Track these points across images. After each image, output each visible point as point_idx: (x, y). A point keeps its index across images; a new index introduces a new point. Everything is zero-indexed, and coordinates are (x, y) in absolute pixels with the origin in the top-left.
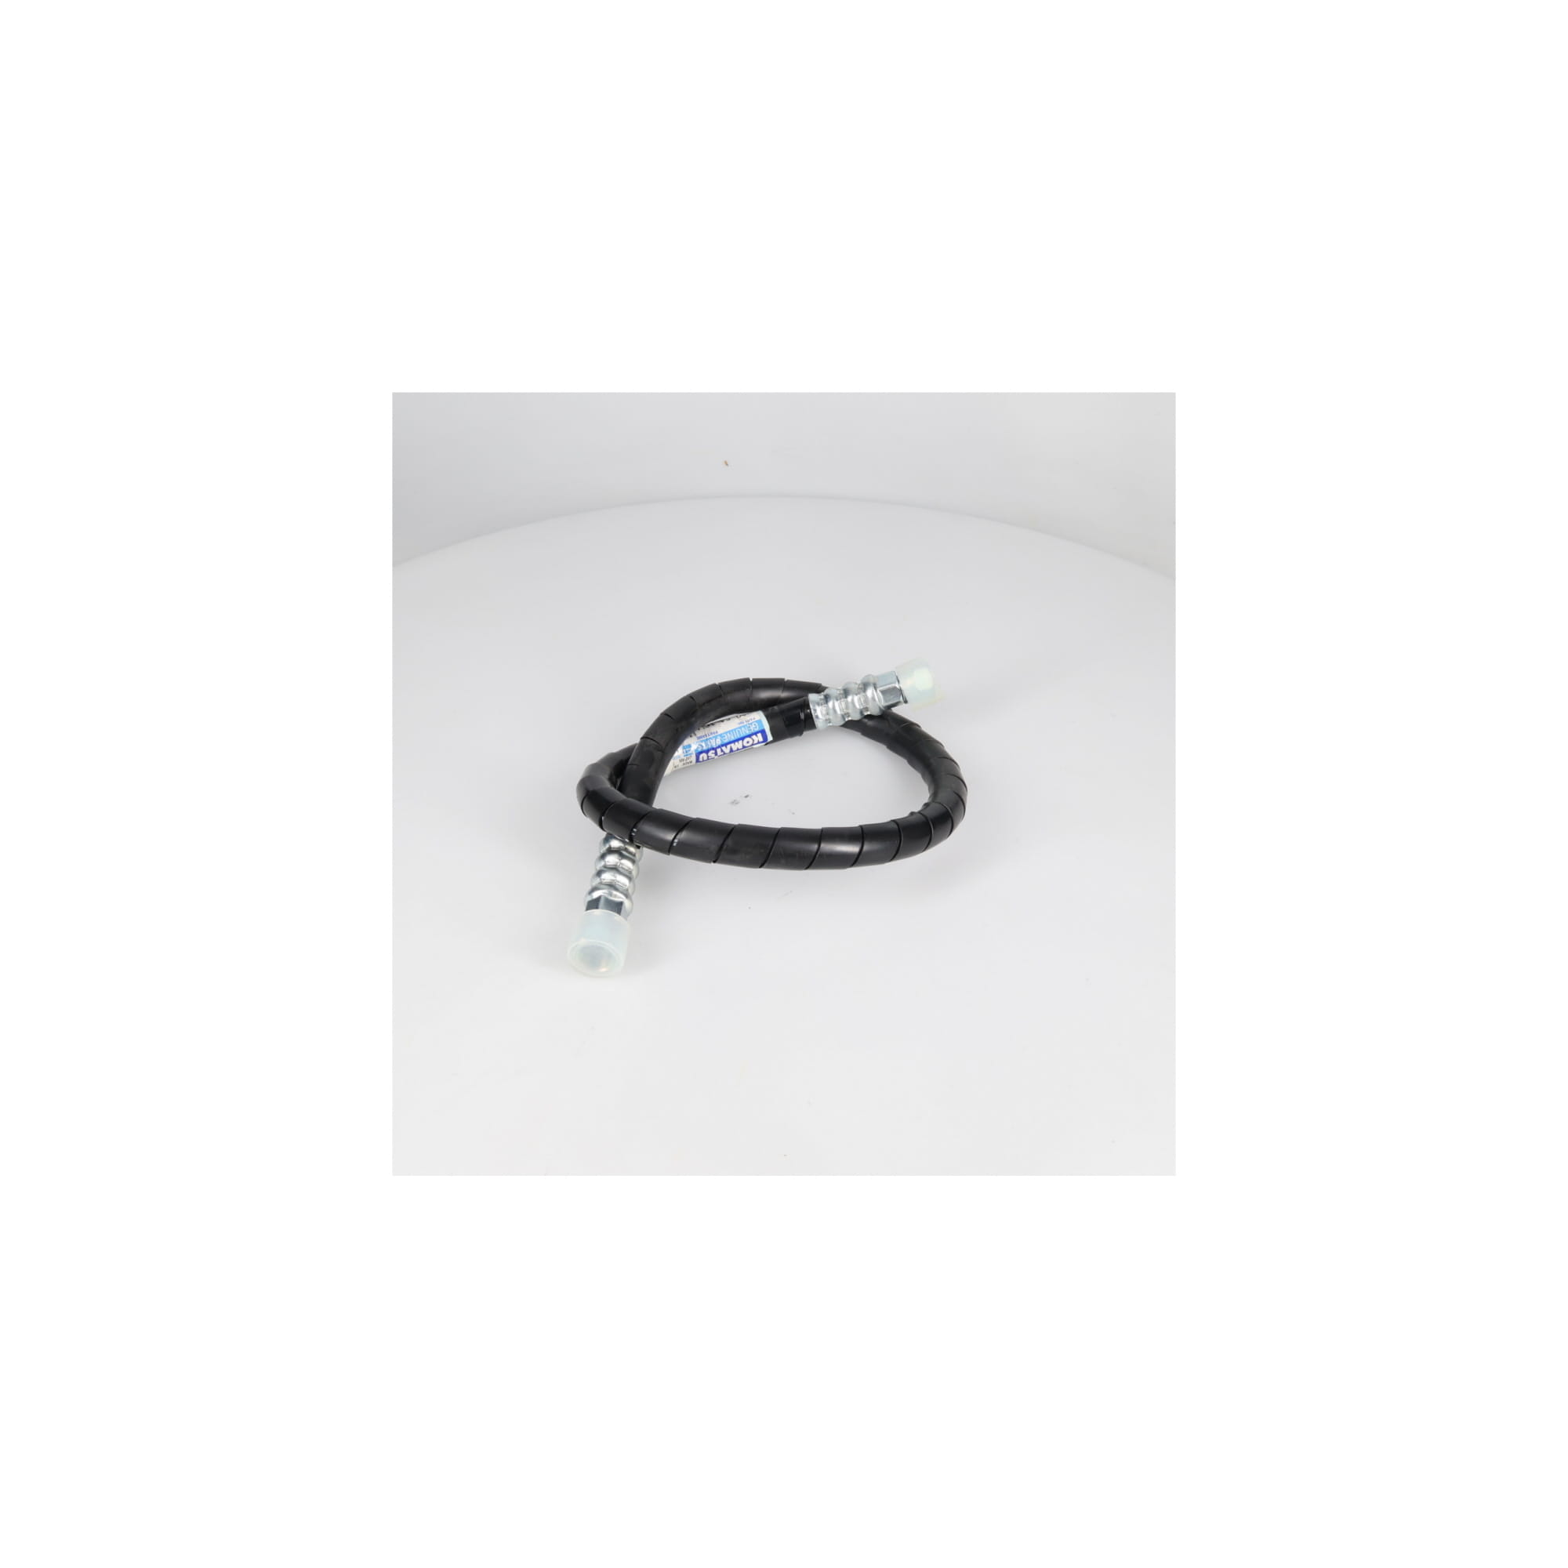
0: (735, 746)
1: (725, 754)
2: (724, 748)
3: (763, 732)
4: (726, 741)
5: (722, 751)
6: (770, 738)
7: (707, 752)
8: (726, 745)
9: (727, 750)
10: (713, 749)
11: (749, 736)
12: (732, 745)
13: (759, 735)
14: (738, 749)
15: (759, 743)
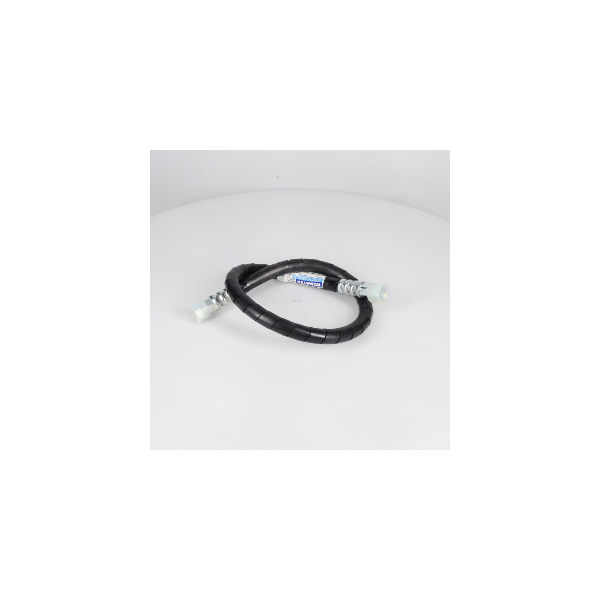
0: (311, 284)
1: (307, 285)
2: (307, 282)
3: (321, 283)
4: (308, 280)
5: (306, 283)
6: (322, 287)
7: (300, 281)
8: (308, 282)
9: (308, 283)
10: (303, 281)
11: (317, 283)
12: (310, 283)
13: (320, 284)
14: (312, 286)
15: (319, 287)
